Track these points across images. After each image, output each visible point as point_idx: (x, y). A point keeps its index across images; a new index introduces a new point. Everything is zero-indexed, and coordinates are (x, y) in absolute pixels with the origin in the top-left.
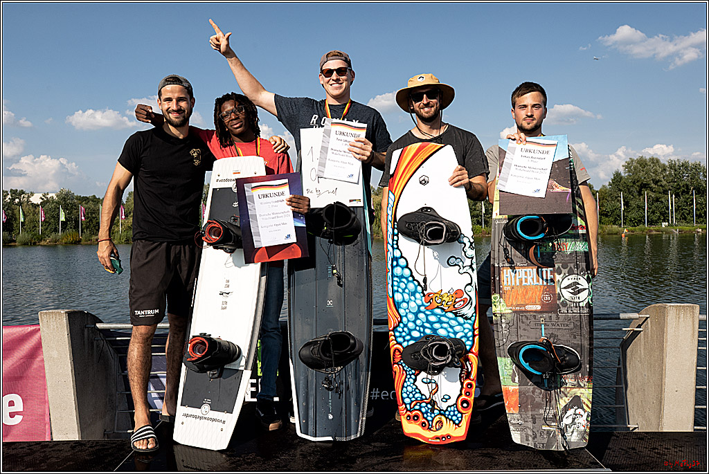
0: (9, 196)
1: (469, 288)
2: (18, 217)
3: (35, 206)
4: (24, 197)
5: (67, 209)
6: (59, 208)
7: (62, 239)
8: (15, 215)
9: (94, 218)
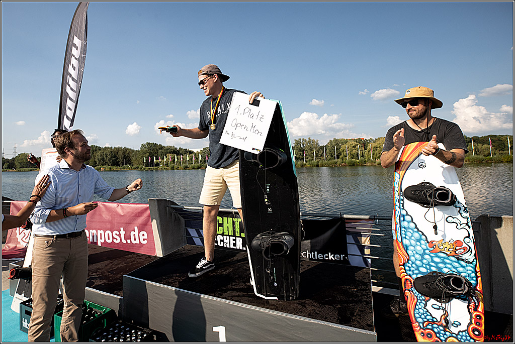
1: (467, 240)
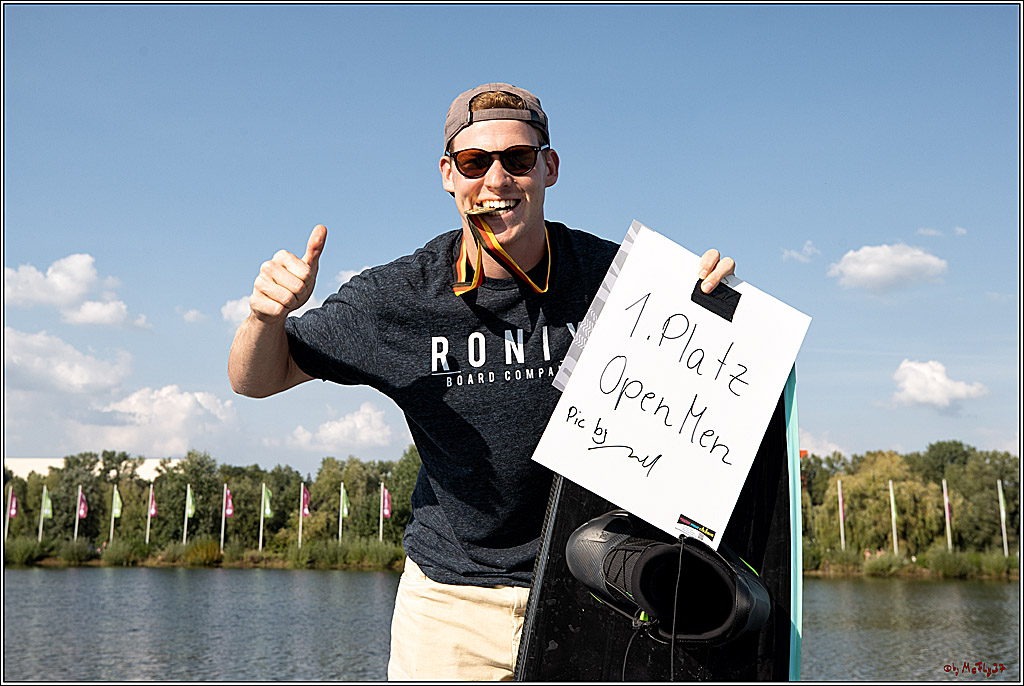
0: (100, 465)
2: (108, 507)
3: (143, 485)
4: (126, 467)
5: (201, 493)
6: (186, 492)
7: (187, 555)
8: (104, 503)
9: (251, 512)
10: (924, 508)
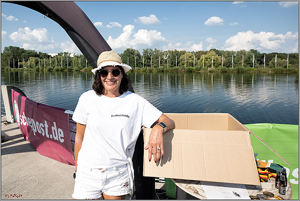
10: (218, 60)
